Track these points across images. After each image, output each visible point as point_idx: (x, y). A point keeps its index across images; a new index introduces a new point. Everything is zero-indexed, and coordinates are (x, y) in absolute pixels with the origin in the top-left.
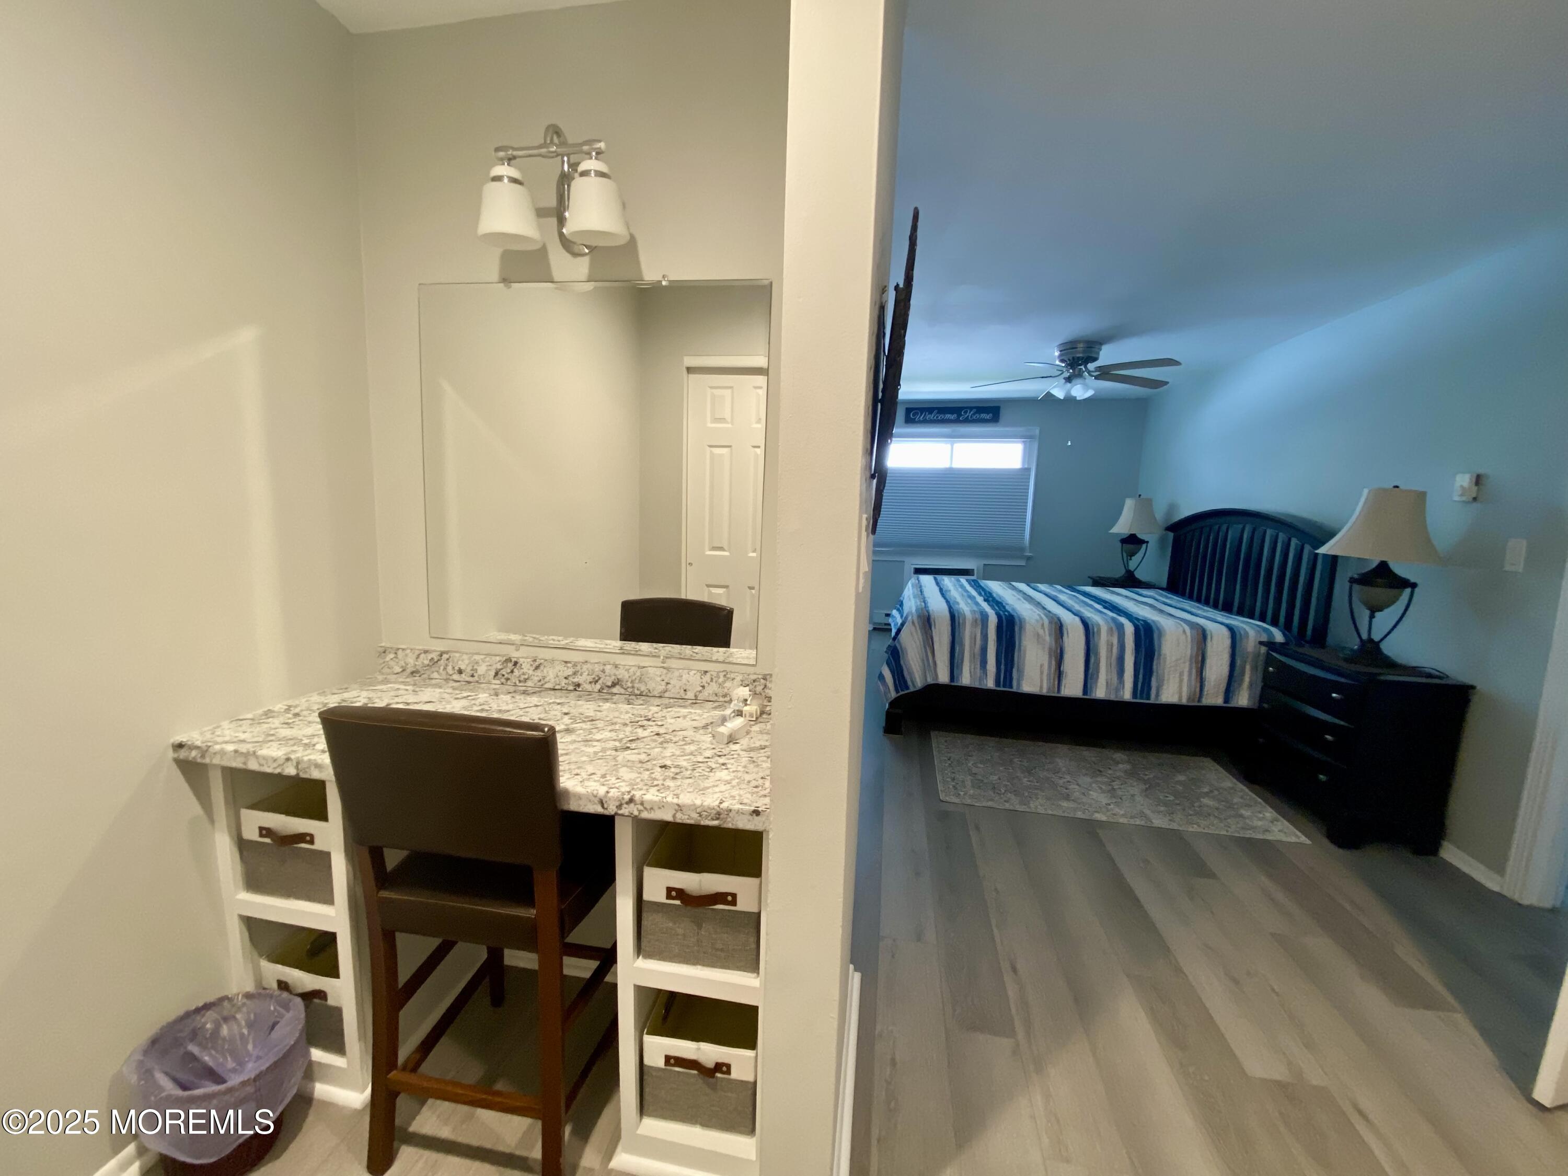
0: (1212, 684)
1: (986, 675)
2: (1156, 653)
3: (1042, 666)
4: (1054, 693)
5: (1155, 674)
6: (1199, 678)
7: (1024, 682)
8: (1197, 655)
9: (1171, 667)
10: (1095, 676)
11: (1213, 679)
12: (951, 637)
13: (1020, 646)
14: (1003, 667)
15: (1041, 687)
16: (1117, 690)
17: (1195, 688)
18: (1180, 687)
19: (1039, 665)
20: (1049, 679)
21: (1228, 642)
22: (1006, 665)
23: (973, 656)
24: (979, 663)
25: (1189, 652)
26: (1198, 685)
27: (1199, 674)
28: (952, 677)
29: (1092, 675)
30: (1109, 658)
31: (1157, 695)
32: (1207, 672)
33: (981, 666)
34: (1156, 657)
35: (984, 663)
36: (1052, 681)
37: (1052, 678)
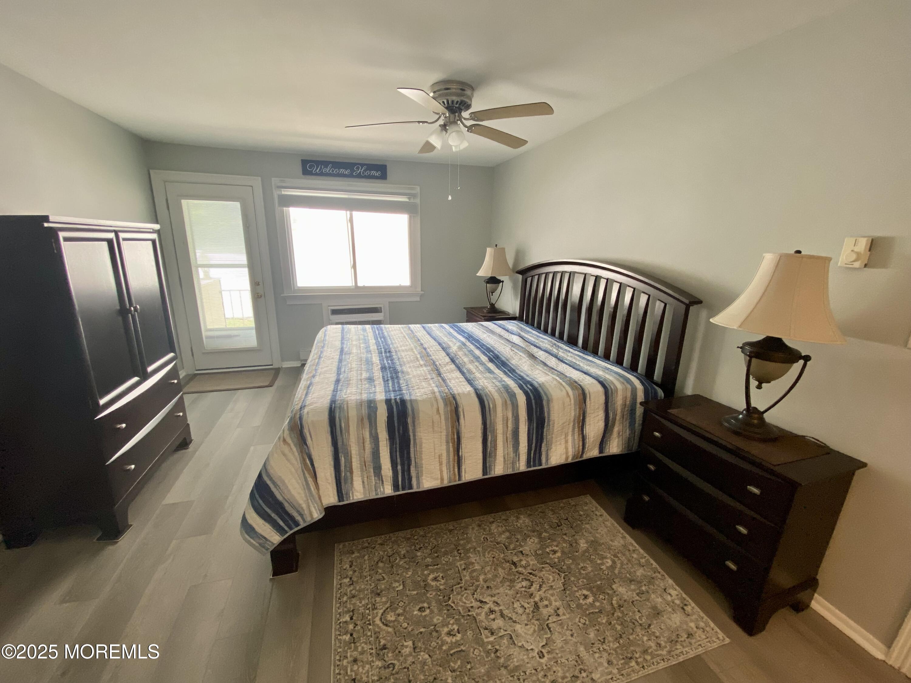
0: (592, 440)
1: (382, 481)
2: (546, 420)
3: (440, 456)
4: (455, 481)
5: (545, 440)
6: (581, 436)
7: (423, 477)
8: (579, 416)
9: (558, 431)
10: (493, 454)
11: (592, 435)
12: (332, 449)
13: (415, 439)
14: (399, 467)
15: (442, 479)
16: (513, 463)
17: (579, 447)
18: (567, 448)
19: (437, 456)
20: (448, 469)
21: (602, 399)
22: (403, 465)
23: (364, 464)
24: (372, 470)
25: (573, 414)
26: (581, 444)
27: (580, 432)
28: (340, 494)
29: (490, 454)
30: (505, 433)
31: (547, 460)
32: (587, 429)
33: (374, 472)
34: (546, 424)
35: (378, 469)
36: (452, 469)
37: (452, 467)
